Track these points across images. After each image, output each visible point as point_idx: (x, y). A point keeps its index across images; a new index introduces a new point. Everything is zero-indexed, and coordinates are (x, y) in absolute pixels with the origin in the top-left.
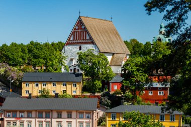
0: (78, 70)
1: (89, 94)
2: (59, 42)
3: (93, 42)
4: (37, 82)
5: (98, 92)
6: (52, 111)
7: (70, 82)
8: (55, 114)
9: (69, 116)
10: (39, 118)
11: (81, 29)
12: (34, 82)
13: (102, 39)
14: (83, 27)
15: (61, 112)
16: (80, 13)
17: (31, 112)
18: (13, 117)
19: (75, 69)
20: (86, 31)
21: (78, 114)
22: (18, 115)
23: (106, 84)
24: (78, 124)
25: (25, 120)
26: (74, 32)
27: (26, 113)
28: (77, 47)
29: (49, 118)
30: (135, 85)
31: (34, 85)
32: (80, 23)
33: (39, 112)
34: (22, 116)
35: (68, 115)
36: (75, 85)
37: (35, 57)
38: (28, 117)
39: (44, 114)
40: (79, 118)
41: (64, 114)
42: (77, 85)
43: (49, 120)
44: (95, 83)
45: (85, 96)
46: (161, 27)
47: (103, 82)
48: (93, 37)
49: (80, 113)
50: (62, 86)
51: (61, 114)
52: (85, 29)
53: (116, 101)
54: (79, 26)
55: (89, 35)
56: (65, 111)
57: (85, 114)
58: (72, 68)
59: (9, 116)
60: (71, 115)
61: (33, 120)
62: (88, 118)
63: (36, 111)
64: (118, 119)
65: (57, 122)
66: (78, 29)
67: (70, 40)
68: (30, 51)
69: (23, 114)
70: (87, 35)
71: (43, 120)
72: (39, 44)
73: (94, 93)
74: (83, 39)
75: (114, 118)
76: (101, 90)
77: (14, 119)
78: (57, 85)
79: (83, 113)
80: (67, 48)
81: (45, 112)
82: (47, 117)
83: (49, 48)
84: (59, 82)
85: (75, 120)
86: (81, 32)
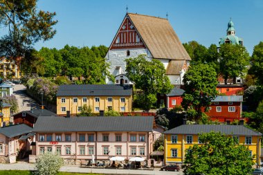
0: (126, 81)
1: (141, 111)
2: (101, 46)
3: (144, 46)
4: (75, 96)
5: (152, 108)
6: (96, 132)
7: (117, 96)
8: (100, 137)
9: (119, 139)
10: (80, 141)
11: (129, 29)
12: (72, 96)
13: (156, 42)
14: (131, 27)
15: (108, 134)
16: (127, 9)
17: (70, 134)
18: (47, 141)
19: (122, 80)
20: (136, 32)
21: (129, 136)
22: (54, 138)
23: (162, 98)
24: (129, 148)
25: (63, 144)
26: (120, 33)
27: (63, 136)
28: (125, 52)
29: (93, 141)
30: (199, 100)
31: (71, 100)
32: (128, 21)
33: (80, 134)
34: (59, 139)
35: (117, 137)
36: (123, 100)
37: (72, 65)
38: (67, 141)
39: (86, 137)
40: (131, 141)
41: (112, 137)
42: (126, 100)
43: (93, 144)
44: (148, 97)
45: (136, 114)
46: (230, 26)
47: (158, 96)
48: (145, 39)
49: (131, 135)
50: (107, 101)
51: (108, 137)
52: (134, 29)
53: (175, 120)
54: (126, 26)
55: (139, 36)
56: (113, 133)
57: (138, 136)
58: (119, 78)
59: (42, 139)
60: (120, 137)
61: (73, 144)
62: (142, 141)
63: (76, 133)
64: (180, 143)
65: (103, 146)
66: (126, 29)
67: (115, 43)
68: (65, 57)
69: (60, 137)
70: (137, 37)
71: (86, 144)
72: (76, 49)
73: (148, 110)
74: (132, 42)
75: (174, 141)
76: (157, 105)
77: (48, 144)
78: (101, 100)
79: (136, 135)
80: (112, 53)
81: (88, 134)
82: (90, 141)
83: (88, 54)
84: (103, 96)
85: (126, 144)
86: (129, 32)
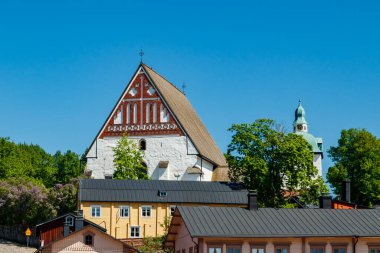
6: (354, 239)
11: (146, 95)
12: (116, 203)
14: (151, 91)
16: (142, 54)
20: (160, 102)
26: (125, 104)
27: (270, 249)
31: (116, 211)
32: (142, 80)
39: (328, 249)
46: (298, 115)
54: (138, 89)
55: (168, 111)
66: (138, 96)
67: (111, 124)
70: (163, 113)
74: (151, 123)
86: (145, 103)
